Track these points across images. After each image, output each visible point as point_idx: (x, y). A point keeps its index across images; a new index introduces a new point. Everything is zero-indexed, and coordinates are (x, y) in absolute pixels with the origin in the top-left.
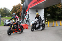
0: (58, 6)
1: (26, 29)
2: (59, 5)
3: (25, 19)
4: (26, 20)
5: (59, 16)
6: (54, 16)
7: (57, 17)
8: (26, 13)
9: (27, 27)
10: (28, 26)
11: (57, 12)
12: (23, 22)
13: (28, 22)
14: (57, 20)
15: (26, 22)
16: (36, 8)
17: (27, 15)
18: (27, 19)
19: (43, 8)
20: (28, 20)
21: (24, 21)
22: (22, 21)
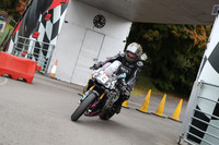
0: (195, 37)
1: (25, 80)
2: (199, 33)
3: (36, 36)
4: (37, 44)
5: (182, 78)
6: (165, 69)
7: (172, 76)
8: (51, 12)
9: (29, 74)
10: (38, 70)
11: (181, 58)
12: (20, 46)
13: (45, 54)
14: (169, 92)
15: (37, 51)
16: (100, 8)
17: (48, 22)
18: (46, 39)
19: (127, 20)
20: (46, 47)
21: (28, 42)
22: (20, 40)
